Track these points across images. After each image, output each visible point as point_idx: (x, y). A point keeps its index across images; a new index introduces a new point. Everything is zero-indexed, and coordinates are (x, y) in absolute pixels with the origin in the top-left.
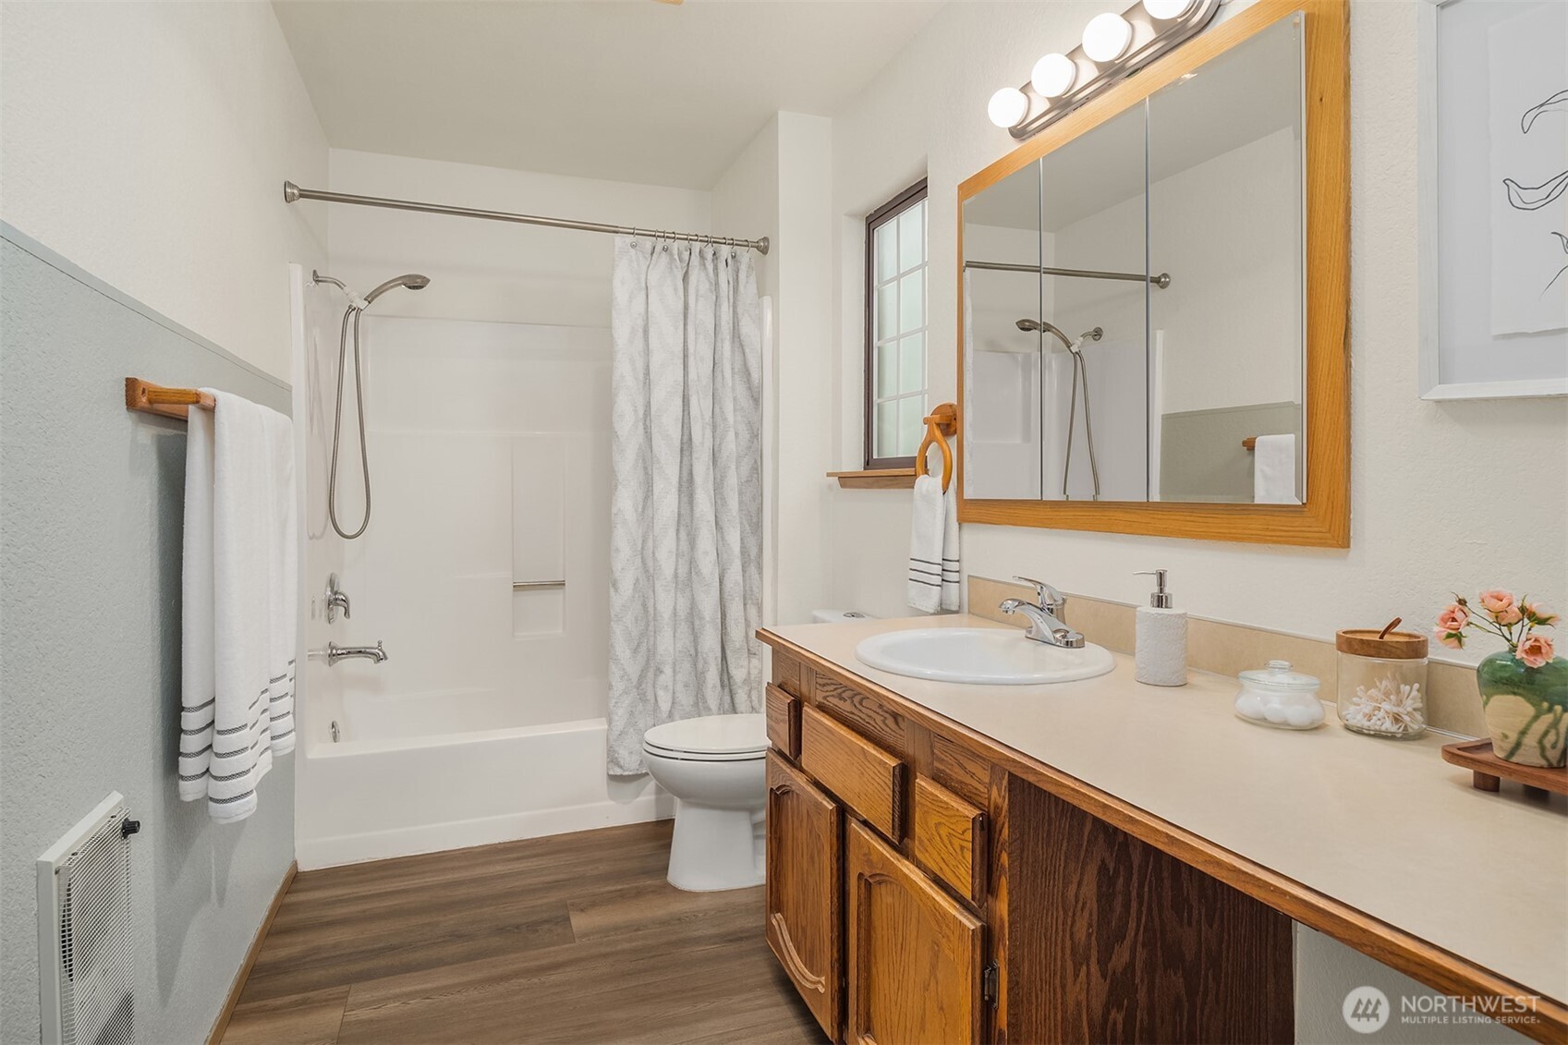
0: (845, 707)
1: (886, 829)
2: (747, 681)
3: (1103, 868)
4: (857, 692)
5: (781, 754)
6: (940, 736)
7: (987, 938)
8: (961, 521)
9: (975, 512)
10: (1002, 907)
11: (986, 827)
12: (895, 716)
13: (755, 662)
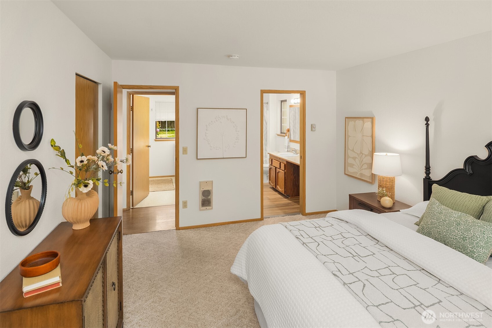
0: (276, 159)
1: (279, 168)
2: (265, 160)
3: (293, 169)
4: (277, 157)
5: (271, 165)
6: (283, 159)
7: (285, 173)
8: (290, 142)
9: (291, 141)
10: (286, 171)
11: (285, 165)
12: (280, 159)
13: (266, 158)
